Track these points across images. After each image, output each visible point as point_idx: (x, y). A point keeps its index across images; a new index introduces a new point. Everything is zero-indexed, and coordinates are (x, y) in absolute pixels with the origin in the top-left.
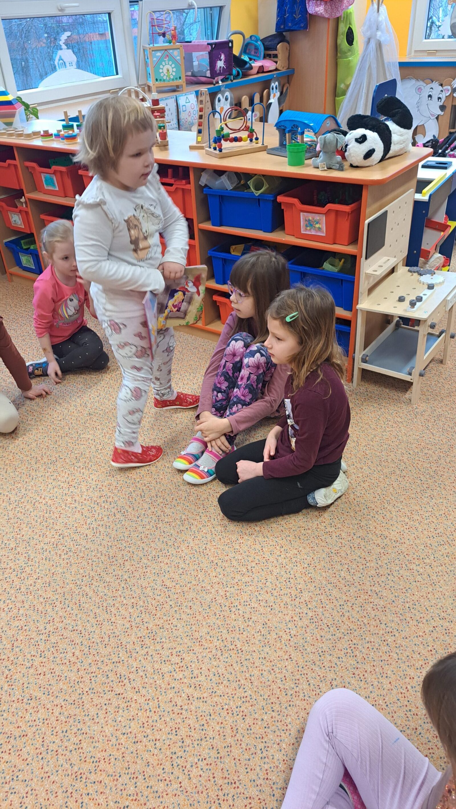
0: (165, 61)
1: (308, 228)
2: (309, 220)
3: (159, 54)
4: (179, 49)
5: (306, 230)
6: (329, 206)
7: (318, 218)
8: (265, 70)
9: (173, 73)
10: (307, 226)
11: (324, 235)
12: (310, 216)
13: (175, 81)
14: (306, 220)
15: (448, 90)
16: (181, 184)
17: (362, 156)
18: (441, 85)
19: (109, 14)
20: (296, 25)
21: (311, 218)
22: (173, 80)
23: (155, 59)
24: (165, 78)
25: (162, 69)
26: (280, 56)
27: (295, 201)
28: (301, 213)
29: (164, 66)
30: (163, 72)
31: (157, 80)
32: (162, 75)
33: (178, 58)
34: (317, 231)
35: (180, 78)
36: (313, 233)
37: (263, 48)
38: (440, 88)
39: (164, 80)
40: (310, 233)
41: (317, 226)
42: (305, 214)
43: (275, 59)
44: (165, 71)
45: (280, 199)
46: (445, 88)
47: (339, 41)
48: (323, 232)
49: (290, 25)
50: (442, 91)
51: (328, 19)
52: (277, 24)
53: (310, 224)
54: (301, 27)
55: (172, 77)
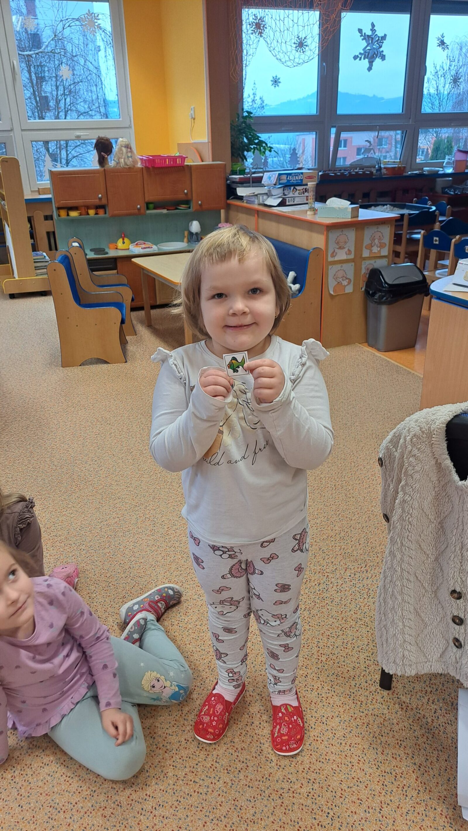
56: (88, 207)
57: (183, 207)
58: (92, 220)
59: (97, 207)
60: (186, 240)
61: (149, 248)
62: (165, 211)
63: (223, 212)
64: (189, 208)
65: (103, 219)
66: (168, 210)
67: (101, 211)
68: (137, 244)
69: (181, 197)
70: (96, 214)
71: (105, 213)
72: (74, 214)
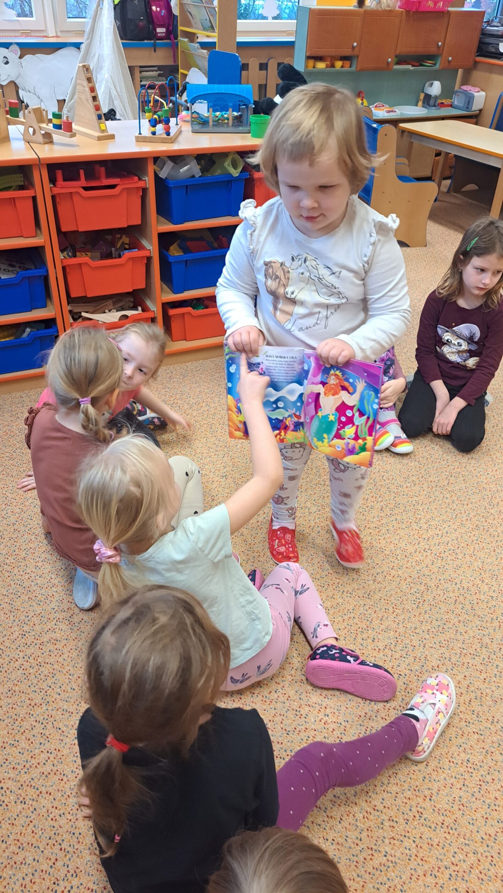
16: (134, 183)
45: (256, 175)
56: (334, 59)
57: (429, 63)
58: (338, 73)
59: (344, 58)
60: (420, 103)
61: (392, 111)
62: (410, 67)
63: (460, 71)
64: (435, 64)
65: (348, 73)
66: (413, 66)
67: (347, 63)
68: (376, 107)
69: (433, 50)
70: (342, 67)
71: (350, 67)
72: (321, 65)
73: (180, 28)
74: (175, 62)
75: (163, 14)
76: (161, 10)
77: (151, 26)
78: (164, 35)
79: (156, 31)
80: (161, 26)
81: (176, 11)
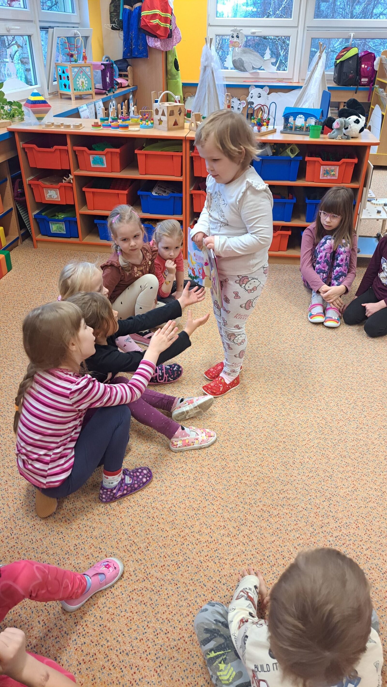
0: (80, 75)
1: (326, 175)
2: (327, 170)
3: (76, 70)
4: (90, 67)
5: (324, 176)
6: (343, 160)
7: (334, 168)
8: (123, 86)
9: (86, 86)
10: (324, 174)
11: (337, 178)
12: (328, 168)
13: (87, 91)
14: (325, 170)
15: (244, 103)
17: (359, 131)
18: (239, 100)
19: (29, 36)
20: (140, 54)
21: (328, 169)
22: (86, 90)
23: (73, 74)
24: (80, 88)
25: (78, 81)
26: (129, 76)
27: (319, 159)
28: (322, 167)
29: (79, 79)
30: (79, 84)
31: (75, 89)
32: (78, 86)
33: (89, 73)
34: (331, 176)
35: (91, 89)
36: (329, 178)
37: (117, 69)
38: (239, 102)
39: (80, 90)
40: (326, 178)
41: (332, 173)
42: (324, 167)
43: (127, 78)
44: (80, 83)
45: (307, 159)
46: (242, 102)
47: (169, 68)
48: (336, 177)
49: (136, 53)
50: (240, 104)
51: (163, 51)
52: (124, 53)
53: (327, 172)
54: (144, 56)
55: (85, 88)
73: (377, 79)
74: (369, 100)
75: (368, 69)
76: (367, 67)
77: (358, 77)
78: (366, 83)
79: (360, 80)
80: (365, 77)
81: (376, 68)
